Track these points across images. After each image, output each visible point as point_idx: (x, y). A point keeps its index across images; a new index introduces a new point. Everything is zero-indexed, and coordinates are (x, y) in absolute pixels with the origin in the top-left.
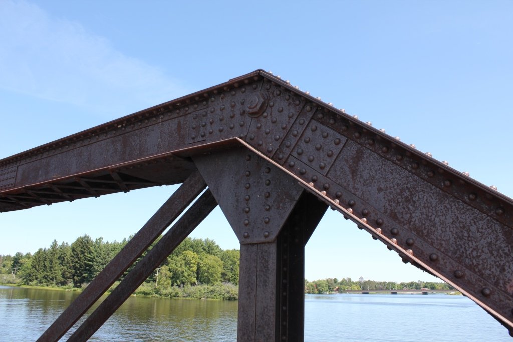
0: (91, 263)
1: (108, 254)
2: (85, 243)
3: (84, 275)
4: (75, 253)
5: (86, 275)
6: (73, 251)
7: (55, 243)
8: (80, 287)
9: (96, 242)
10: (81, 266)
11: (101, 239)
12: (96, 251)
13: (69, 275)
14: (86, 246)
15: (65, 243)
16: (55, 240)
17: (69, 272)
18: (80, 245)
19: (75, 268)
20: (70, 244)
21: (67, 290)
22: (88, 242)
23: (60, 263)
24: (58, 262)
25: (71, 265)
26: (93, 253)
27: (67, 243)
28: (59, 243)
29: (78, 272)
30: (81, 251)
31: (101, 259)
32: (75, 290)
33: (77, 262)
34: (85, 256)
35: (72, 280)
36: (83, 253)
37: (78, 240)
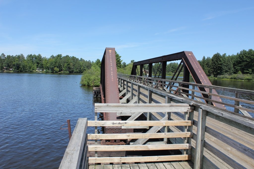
0: (221, 66)
1: (229, 61)
2: (218, 57)
3: (218, 72)
4: (213, 62)
5: (219, 72)
6: (212, 61)
7: (204, 58)
8: (217, 77)
9: (223, 56)
10: (216, 67)
11: (225, 54)
12: (223, 60)
13: (211, 72)
14: (219, 58)
15: (209, 57)
16: (204, 56)
17: (211, 71)
18: (215, 58)
19: (214, 68)
20: (211, 58)
21: (211, 78)
22: (219, 56)
23: (207, 67)
24: (206, 66)
25: (212, 67)
26: (221, 61)
27: (210, 57)
28: (206, 58)
29: (215, 70)
30: (216, 60)
31: (226, 64)
32: (214, 78)
33: (214, 66)
34: (218, 63)
35: (213, 74)
36: (217, 61)
37: (214, 56)
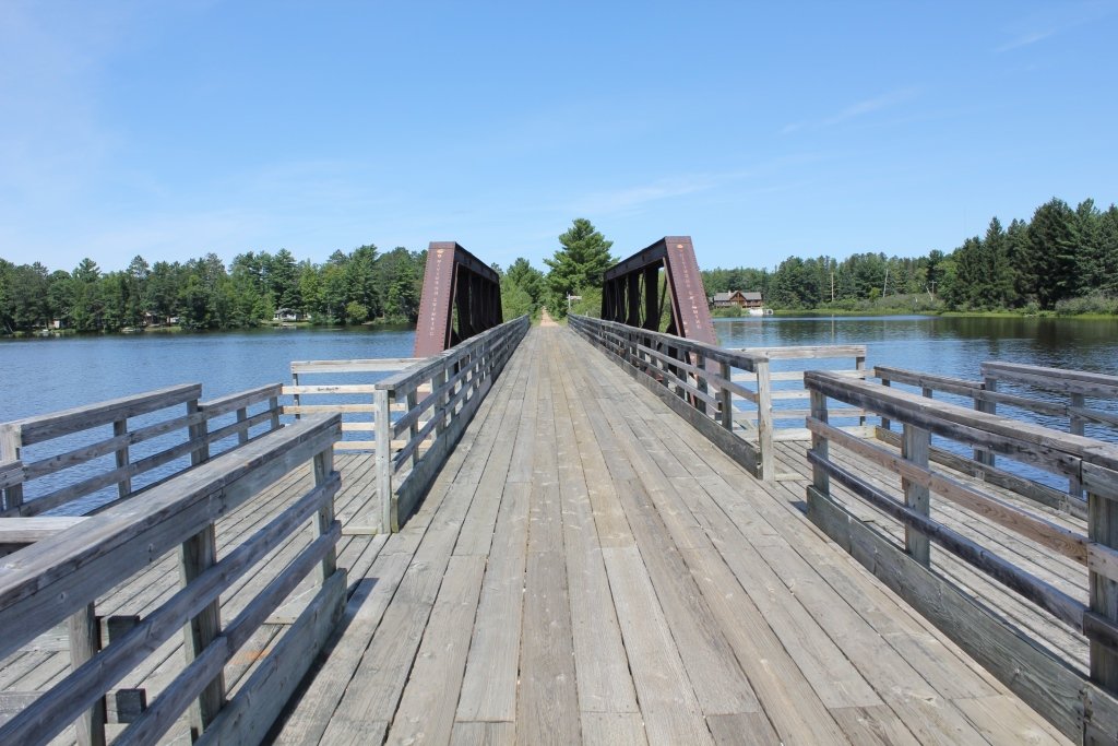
0: (1071, 257)
1: (1109, 234)
2: (1055, 217)
3: (1059, 283)
4: (1036, 240)
5: (1063, 283)
6: (1030, 237)
7: (995, 225)
8: (1052, 308)
9: (1078, 212)
10: (1050, 265)
11: (1089, 202)
12: (1080, 231)
13: (1028, 287)
14: (1059, 223)
15: (1019, 221)
16: (995, 219)
17: (1028, 281)
18: (1044, 223)
19: (1038, 270)
20: (1028, 222)
21: (1026, 316)
22: (1060, 214)
23: (1011, 265)
24: (1007, 261)
25: (1031, 265)
26: (1073, 235)
27: (1022, 221)
28: (1005, 227)
29: (1046, 277)
30: (1048, 234)
31: (1093, 246)
32: (1043, 315)
33: (1041, 259)
34: (1056, 243)
35: (1035, 295)
36: (1052, 238)
37: (1039, 213)
